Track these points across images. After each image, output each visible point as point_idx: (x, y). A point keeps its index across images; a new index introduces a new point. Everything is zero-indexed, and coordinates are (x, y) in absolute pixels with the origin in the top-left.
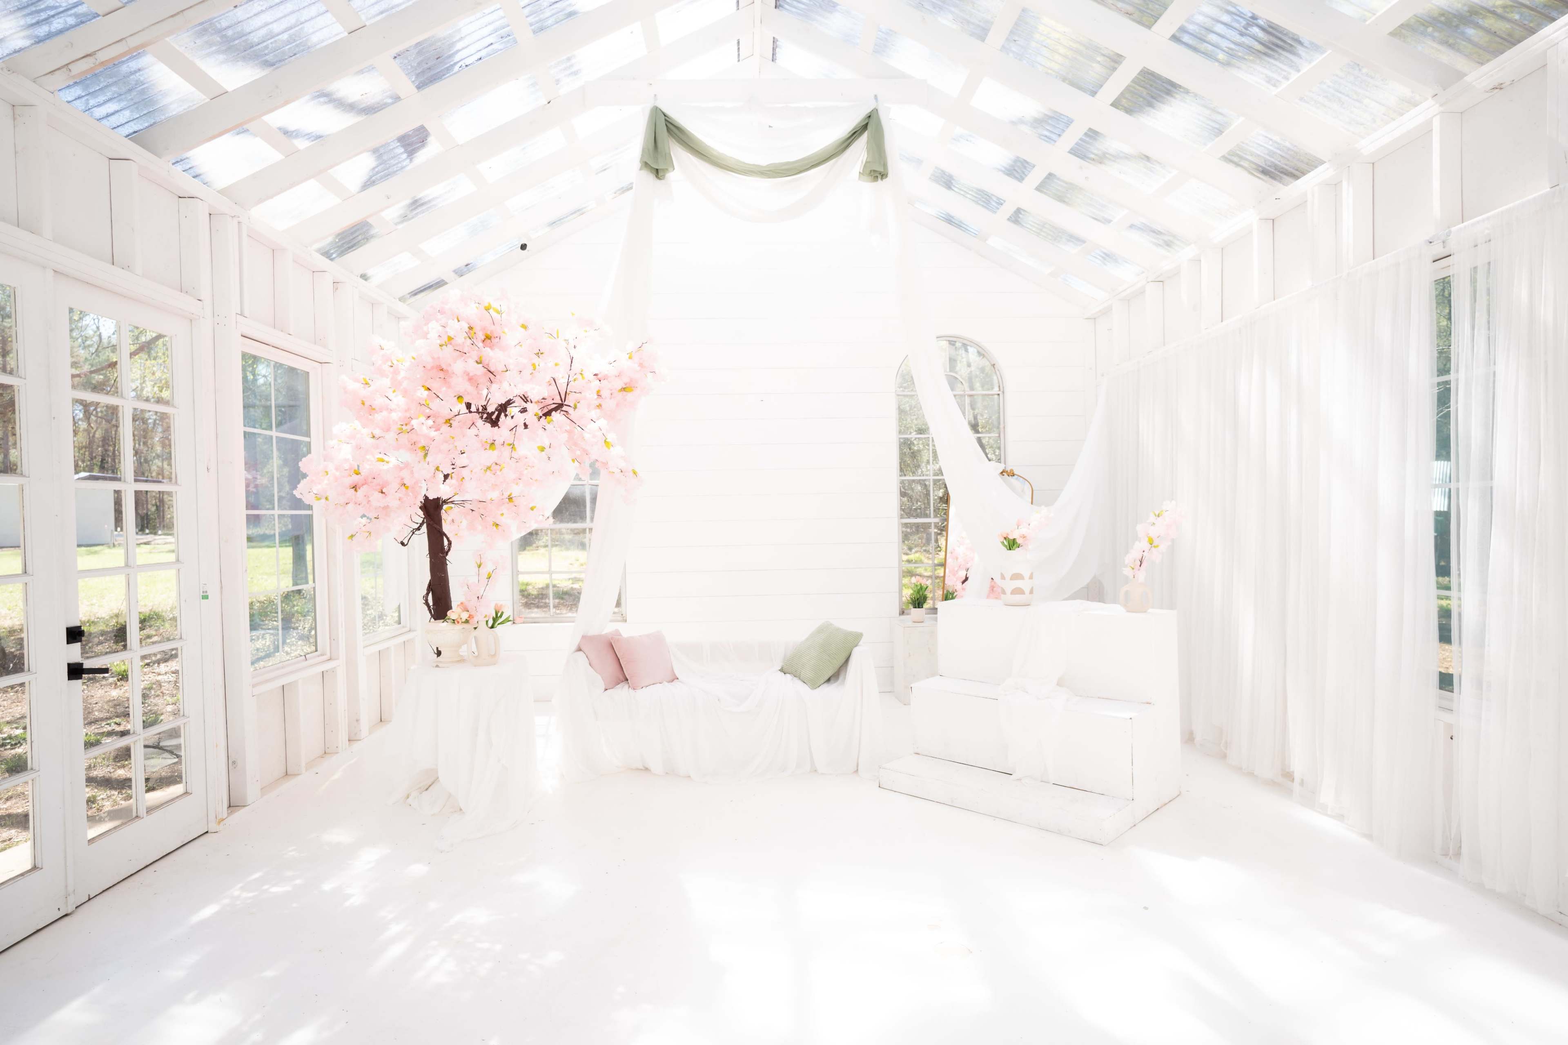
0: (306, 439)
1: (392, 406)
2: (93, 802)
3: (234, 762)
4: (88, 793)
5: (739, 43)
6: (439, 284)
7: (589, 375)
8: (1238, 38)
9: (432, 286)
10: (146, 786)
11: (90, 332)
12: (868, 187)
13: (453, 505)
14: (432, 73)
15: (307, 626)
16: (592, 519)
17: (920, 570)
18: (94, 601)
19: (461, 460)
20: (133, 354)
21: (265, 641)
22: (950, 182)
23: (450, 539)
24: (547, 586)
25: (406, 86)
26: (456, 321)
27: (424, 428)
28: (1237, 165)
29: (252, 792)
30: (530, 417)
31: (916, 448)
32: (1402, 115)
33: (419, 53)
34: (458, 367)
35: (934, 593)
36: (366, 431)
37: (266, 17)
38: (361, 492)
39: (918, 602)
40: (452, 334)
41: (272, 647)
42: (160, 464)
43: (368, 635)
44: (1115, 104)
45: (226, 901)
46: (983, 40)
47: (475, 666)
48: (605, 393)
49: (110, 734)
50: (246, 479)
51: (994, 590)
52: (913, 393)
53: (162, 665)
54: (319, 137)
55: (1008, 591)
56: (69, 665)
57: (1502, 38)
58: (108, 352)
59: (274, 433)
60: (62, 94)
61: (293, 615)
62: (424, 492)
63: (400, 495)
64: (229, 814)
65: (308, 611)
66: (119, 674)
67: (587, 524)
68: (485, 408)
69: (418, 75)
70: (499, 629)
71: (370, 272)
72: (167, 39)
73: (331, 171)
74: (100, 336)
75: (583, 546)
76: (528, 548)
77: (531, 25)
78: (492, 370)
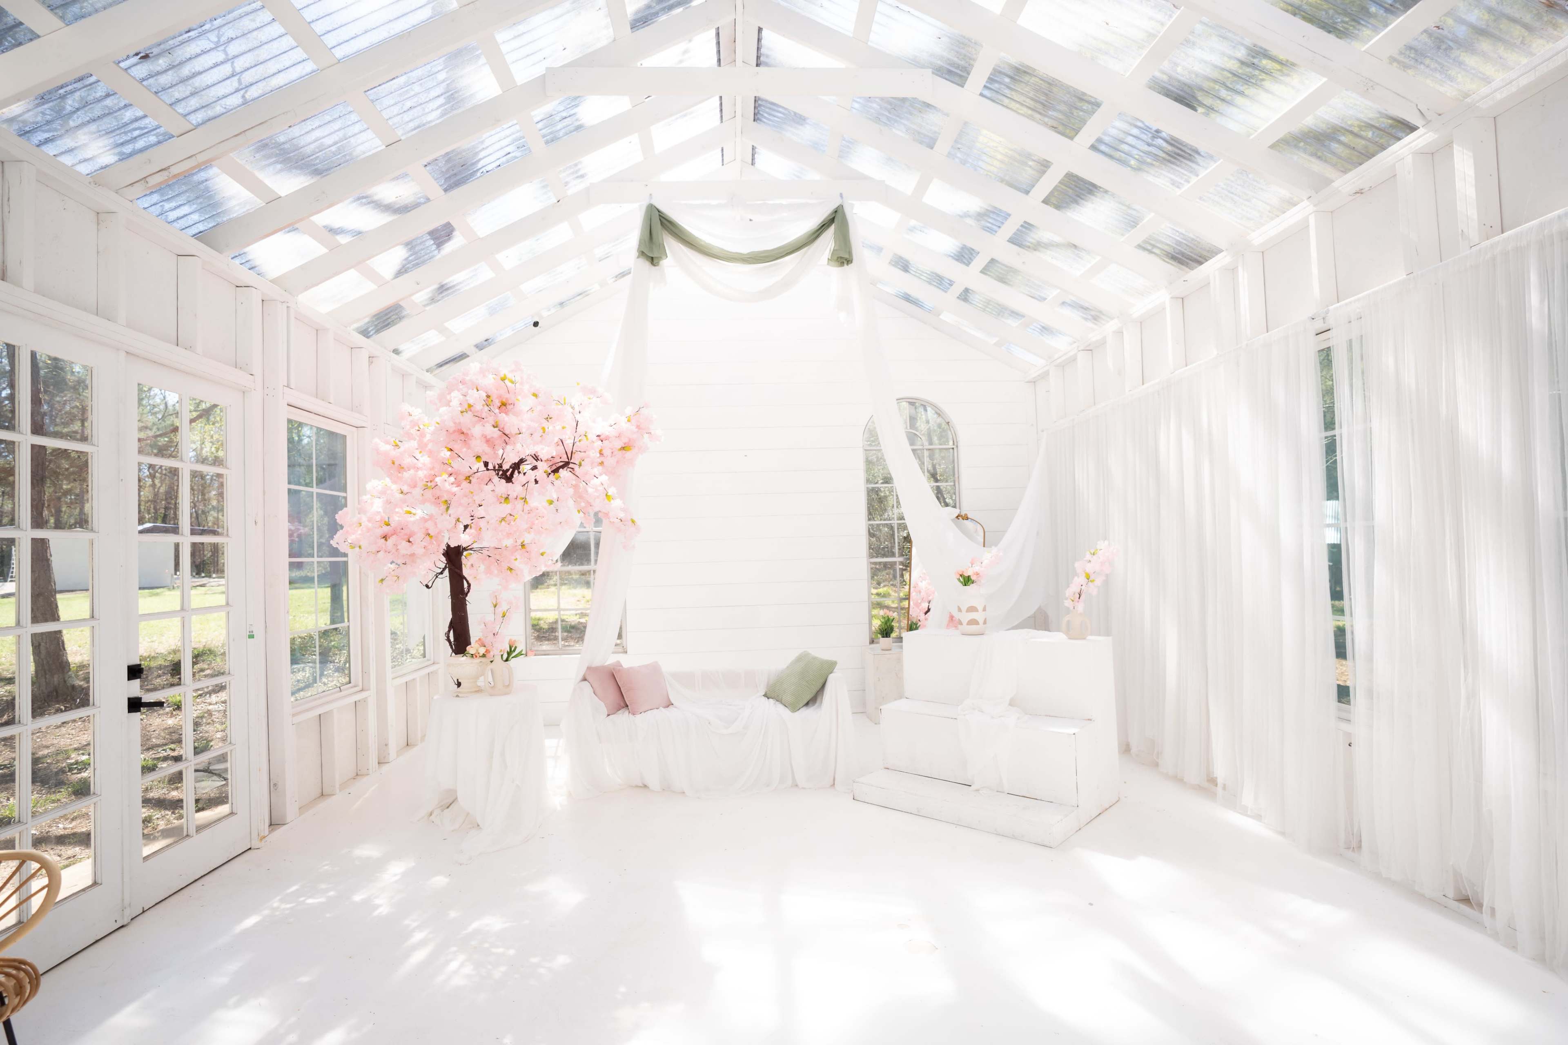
0: (342, 494)
1: (419, 465)
2: (149, 822)
3: (275, 785)
4: (145, 813)
5: (722, 150)
6: (462, 357)
7: (592, 436)
8: (1146, 148)
9: (455, 358)
10: (197, 806)
11: (158, 400)
12: (836, 271)
13: (472, 552)
14: (458, 177)
15: (343, 659)
16: (596, 561)
17: (888, 602)
18: (155, 638)
19: (480, 512)
20: (192, 421)
21: (305, 672)
22: (907, 266)
23: (470, 582)
24: (556, 622)
25: (435, 190)
26: (475, 390)
27: (447, 484)
28: (1150, 252)
29: (291, 811)
30: (540, 474)
31: (882, 494)
32: (1284, 212)
33: (448, 161)
34: (477, 430)
35: (900, 624)
36: (394, 487)
37: (317, 134)
38: (391, 541)
39: (886, 631)
40: (471, 402)
41: (311, 678)
42: (215, 515)
43: (397, 668)
44: (1046, 201)
45: (266, 912)
46: (932, 148)
47: (491, 695)
48: (607, 452)
49: (165, 759)
50: (290, 530)
51: (953, 621)
52: (878, 448)
53: (213, 696)
54: (360, 233)
55: (965, 622)
56: (129, 699)
57: (1360, 153)
58: (172, 418)
59: (315, 490)
60: (139, 201)
61: (331, 649)
62: (446, 541)
63: (425, 544)
64: (270, 832)
65: (344, 646)
66: (175, 704)
67: (592, 567)
68: (500, 466)
69: (446, 179)
70: (513, 662)
71: (401, 347)
72: (231, 154)
73: (368, 262)
74: (166, 404)
75: (588, 584)
76: (540, 587)
77: (544, 136)
78: (507, 432)
